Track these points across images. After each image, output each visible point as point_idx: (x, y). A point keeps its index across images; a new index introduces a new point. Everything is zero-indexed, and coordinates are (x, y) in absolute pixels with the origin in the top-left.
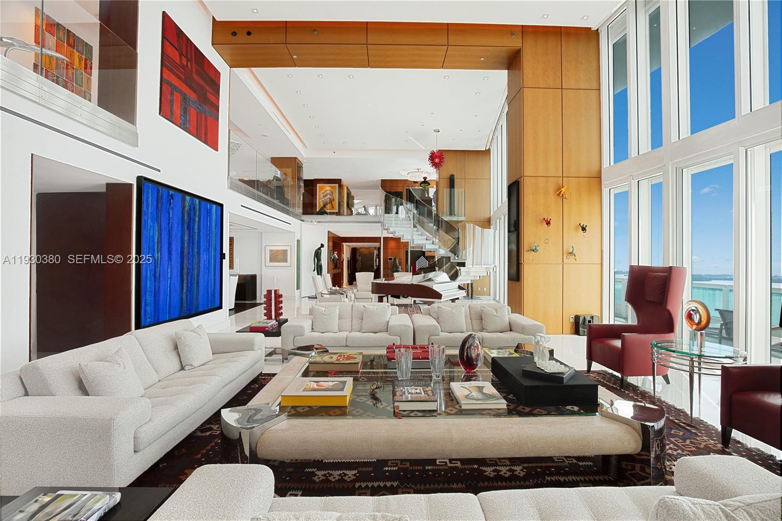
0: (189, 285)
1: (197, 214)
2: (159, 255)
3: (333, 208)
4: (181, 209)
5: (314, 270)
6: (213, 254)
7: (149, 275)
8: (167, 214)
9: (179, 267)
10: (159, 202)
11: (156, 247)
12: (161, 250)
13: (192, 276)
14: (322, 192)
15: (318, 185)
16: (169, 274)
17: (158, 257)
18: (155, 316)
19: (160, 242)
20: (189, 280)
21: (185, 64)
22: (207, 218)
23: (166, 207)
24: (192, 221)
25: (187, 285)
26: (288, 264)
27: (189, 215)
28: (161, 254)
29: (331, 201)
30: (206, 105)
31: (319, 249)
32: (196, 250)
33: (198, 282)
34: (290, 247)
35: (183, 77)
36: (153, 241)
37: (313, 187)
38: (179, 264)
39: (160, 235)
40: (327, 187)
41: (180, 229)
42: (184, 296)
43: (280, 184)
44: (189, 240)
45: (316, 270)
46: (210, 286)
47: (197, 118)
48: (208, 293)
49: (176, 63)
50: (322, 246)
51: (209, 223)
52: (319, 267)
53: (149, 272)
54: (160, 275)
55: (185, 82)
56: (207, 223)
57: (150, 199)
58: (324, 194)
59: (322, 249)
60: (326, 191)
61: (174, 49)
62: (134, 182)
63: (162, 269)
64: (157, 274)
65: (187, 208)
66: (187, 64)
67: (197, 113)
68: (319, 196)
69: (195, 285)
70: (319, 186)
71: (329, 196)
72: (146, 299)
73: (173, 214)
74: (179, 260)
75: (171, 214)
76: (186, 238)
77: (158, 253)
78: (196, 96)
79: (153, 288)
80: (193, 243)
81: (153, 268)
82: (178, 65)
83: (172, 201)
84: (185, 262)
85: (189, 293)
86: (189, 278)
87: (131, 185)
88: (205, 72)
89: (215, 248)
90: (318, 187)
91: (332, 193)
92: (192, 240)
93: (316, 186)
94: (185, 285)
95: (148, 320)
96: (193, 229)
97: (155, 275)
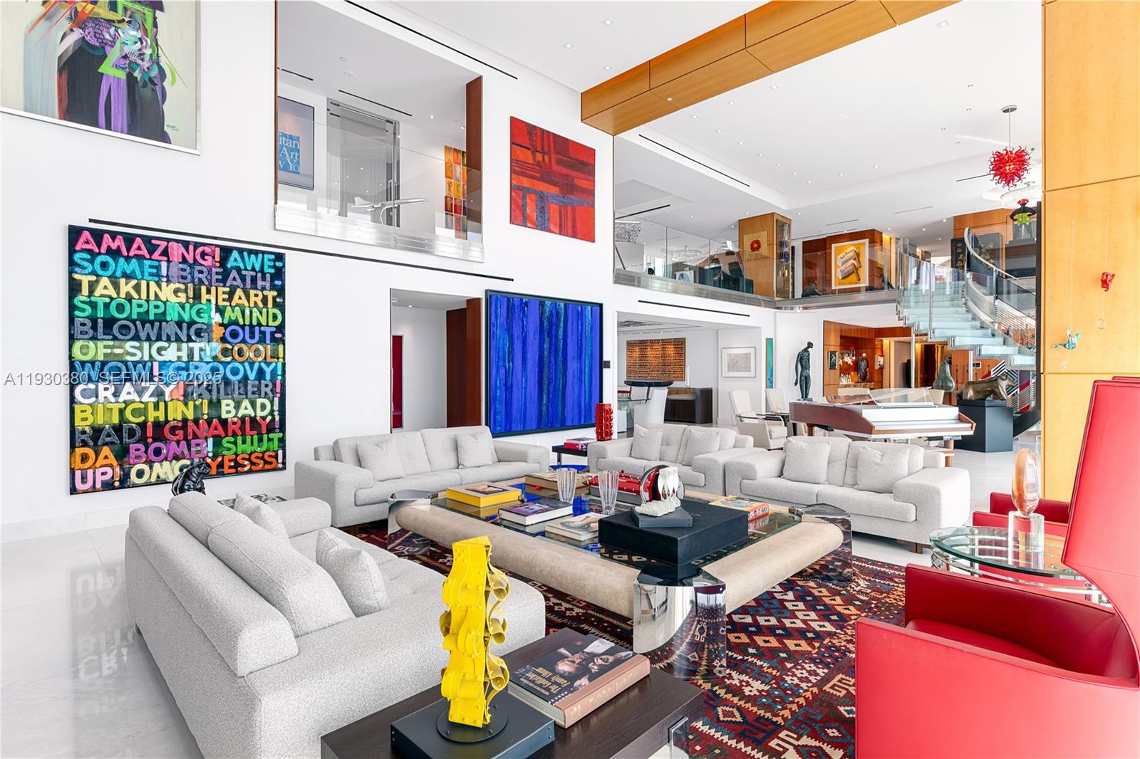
0: (551, 396)
1: (562, 318)
2: (511, 364)
3: (859, 280)
4: (538, 316)
5: (796, 384)
6: (587, 362)
7: (498, 384)
8: (521, 323)
9: (537, 376)
10: (510, 312)
11: (507, 357)
12: (513, 360)
13: (554, 387)
14: (841, 256)
15: (833, 246)
16: (524, 384)
17: (509, 366)
18: (506, 425)
19: (511, 351)
20: (551, 391)
21: (541, 160)
22: (578, 322)
23: (519, 316)
24: (554, 328)
25: (548, 395)
26: (751, 374)
27: (550, 321)
28: (513, 364)
29: (857, 269)
30: (573, 194)
31: (806, 350)
32: (560, 358)
33: (564, 394)
34: (754, 349)
35: (539, 175)
36: (504, 351)
37: (825, 249)
38: (537, 373)
39: (512, 344)
40: (849, 247)
41: (537, 337)
42: (544, 408)
43: (734, 259)
44: (550, 348)
45: (799, 384)
46: (583, 399)
47: (560, 213)
48: (580, 406)
49: (529, 164)
50: (810, 345)
51: (580, 328)
52: (803, 378)
53: (498, 382)
54: (512, 385)
55: (542, 179)
56: (578, 327)
57: (499, 310)
58: (844, 259)
59: (810, 350)
60: (846, 254)
61: (525, 150)
62: (482, 296)
63: (515, 379)
64: (509, 384)
65: (547, 314)
66: (544, 159)
67: (560, 207)
68: (836, 262)
69: (560, 396)
70: (835, 247)
71: (853, 261)
72: (495, 408)
73: (527, 322)
74: (537, 370)
75: (525, 323)
76: (546, 346)
77: (509, 363)
78: (557, 189)
79: (504, 396)
80: (556, 351)
81: (504, 377)
82: (533, 165)
83: (526, 309)
84: (546, 371)
85: (550, 405)
86: (551, 389)
87: (479, 300)
88: (570, 158)
89: (592, 355)
90: (833, 248)
91: (858, 255)
92: (555, 347)
93: (831, 248)
94: (545, 396)
95: (498, 428)
96: (557, 336)
97: (506, 385)
